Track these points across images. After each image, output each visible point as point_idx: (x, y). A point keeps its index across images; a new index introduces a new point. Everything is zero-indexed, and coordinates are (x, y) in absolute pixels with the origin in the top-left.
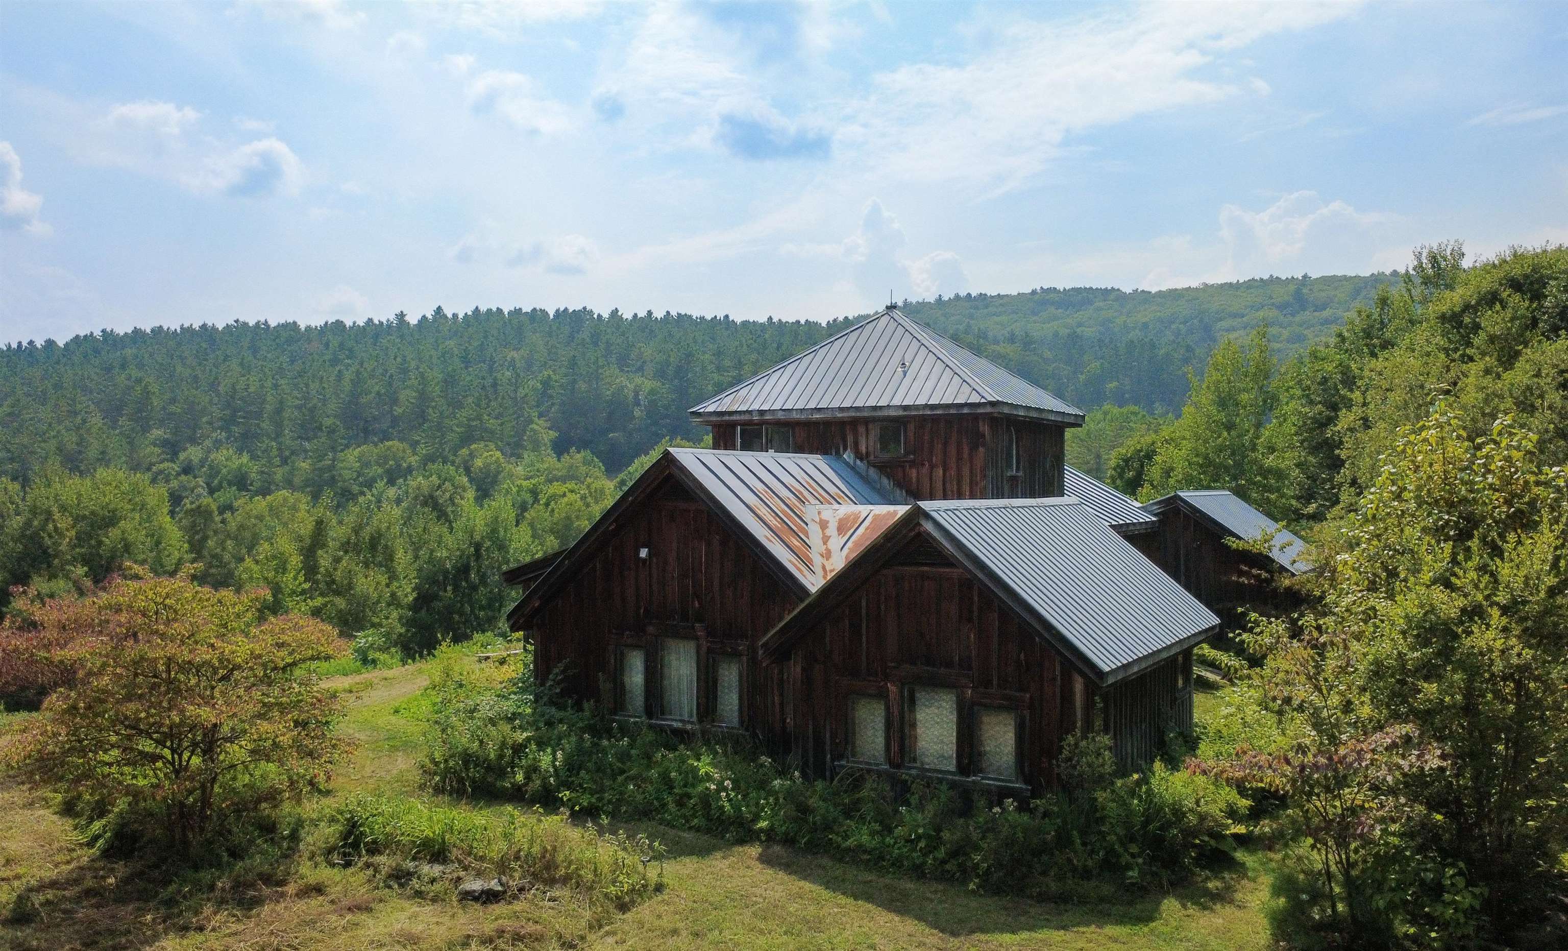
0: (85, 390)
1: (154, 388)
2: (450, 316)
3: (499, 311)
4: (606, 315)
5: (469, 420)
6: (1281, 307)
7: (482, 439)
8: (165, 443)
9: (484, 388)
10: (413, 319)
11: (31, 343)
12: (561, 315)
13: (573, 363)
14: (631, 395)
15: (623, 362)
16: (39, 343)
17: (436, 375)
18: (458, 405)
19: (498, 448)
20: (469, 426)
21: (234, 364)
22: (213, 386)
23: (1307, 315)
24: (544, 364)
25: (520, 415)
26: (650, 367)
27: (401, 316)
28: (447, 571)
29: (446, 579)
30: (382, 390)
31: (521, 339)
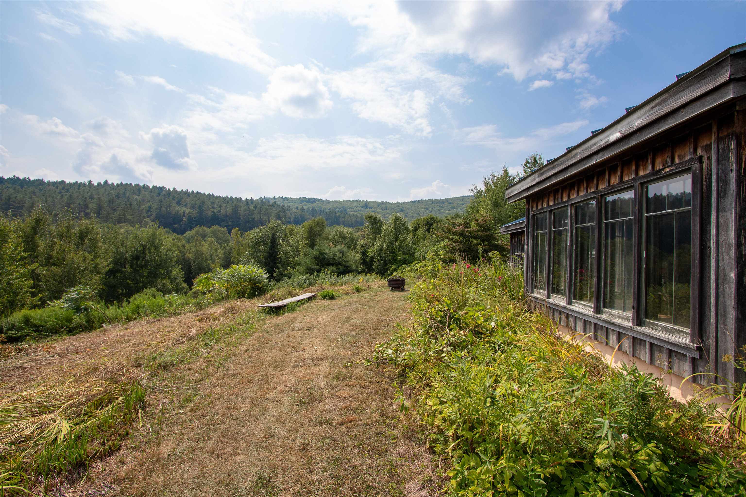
3: (131, 184)
4: (171, 189)
6: (362, 207)
9: (126, 205)
10: (95, 183)
12: (154, 187)
13: (161, 201)
14: (182, 213)
15: (178, 203)
18: (115, 210)
19: (131, 226)
20: (120, 217)
23: (368, 209)
24: (149, 201)
25: (140, 216)
26: (189, 205)
27: (90, 182)
28: (126, 258)
29: (125, 262)
30: (81, 203)
31: (139, 193)
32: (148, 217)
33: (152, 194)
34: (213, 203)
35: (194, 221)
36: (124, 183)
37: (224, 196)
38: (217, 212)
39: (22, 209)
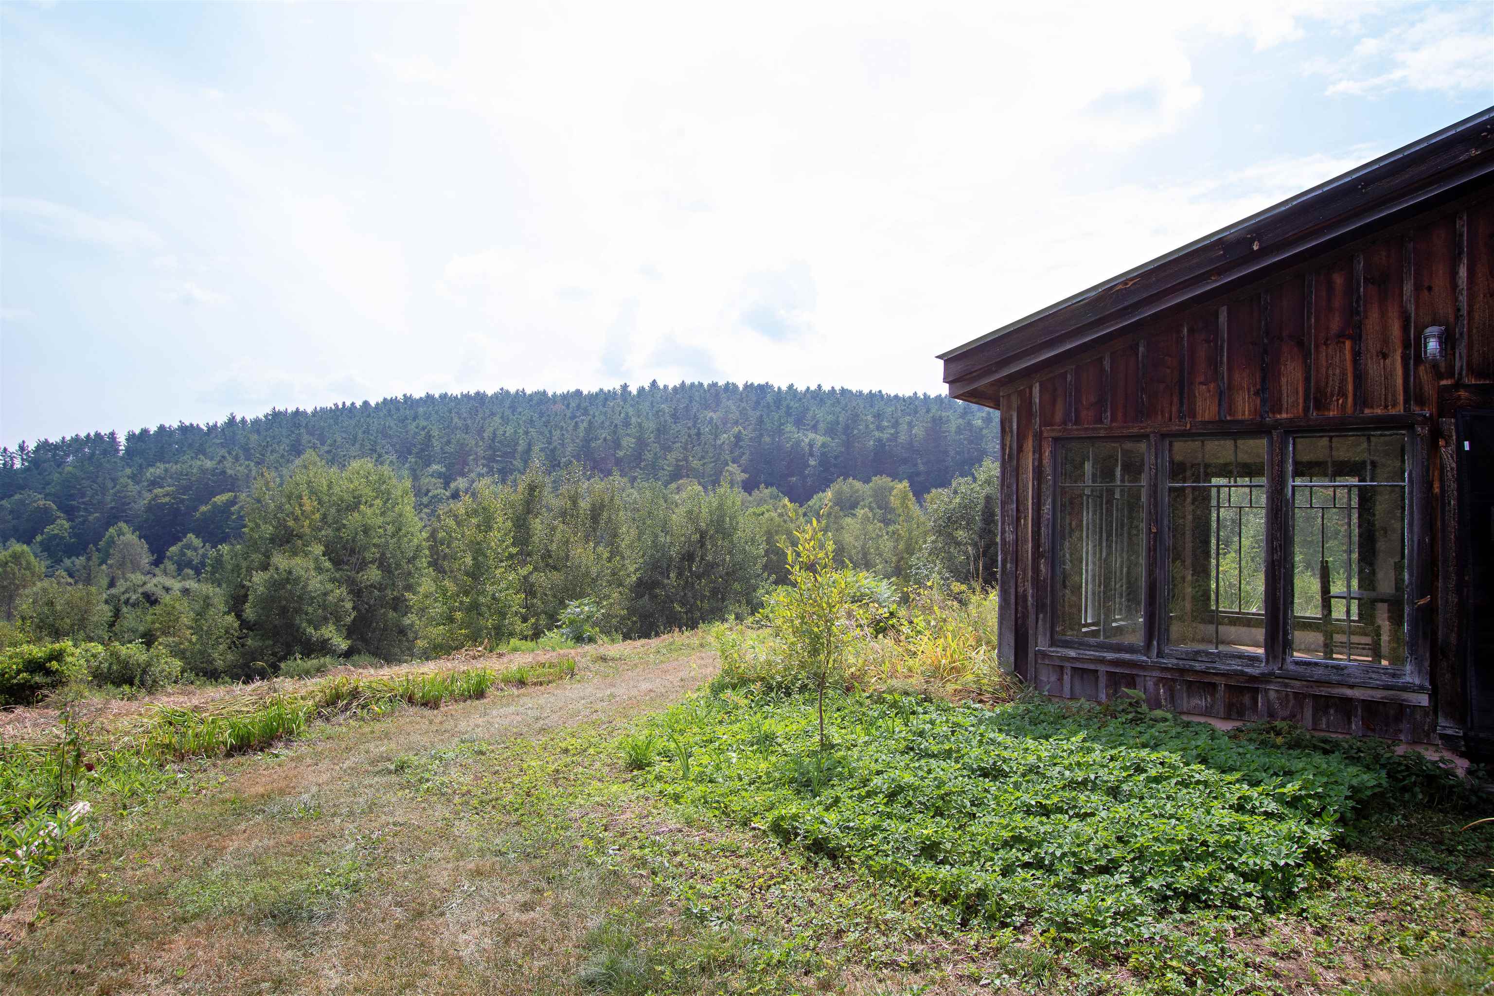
0: (385, 436)
1: (435, 433)
2: (662, 387)
3: (701, 385)
4: (784, 388)
5: (677, 460)
7: (688, 476)
8: (440, 475)
9: (690, 436)
10: (633, 390)
11: (353, 404)
12: (748, 387)
13: (760, 421)
14: (807, 448)
15: (799, 422)
16: (359, 404)
17: (651, 425)
18: (668, 449)
19: (700, 484)
20: (677, 466)
21: (497, 419)
22: (481, 431)
24: (736, 423)
25: (718, 459)
26: (822, 426)
27: (625, 387)
28: (671, 558)
29: (669, 566)
30: (609, 437)
31: (718, 405)
32: (734, 462)
33: (743, 405)
34: (878, 416)
35: (835, 466)
36: (688, 382)
37: (908, 393)
38: (889, 440)
39: (514, 458)
